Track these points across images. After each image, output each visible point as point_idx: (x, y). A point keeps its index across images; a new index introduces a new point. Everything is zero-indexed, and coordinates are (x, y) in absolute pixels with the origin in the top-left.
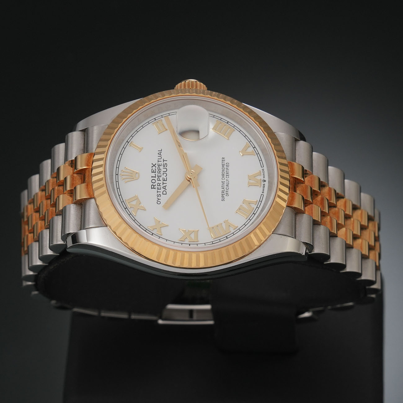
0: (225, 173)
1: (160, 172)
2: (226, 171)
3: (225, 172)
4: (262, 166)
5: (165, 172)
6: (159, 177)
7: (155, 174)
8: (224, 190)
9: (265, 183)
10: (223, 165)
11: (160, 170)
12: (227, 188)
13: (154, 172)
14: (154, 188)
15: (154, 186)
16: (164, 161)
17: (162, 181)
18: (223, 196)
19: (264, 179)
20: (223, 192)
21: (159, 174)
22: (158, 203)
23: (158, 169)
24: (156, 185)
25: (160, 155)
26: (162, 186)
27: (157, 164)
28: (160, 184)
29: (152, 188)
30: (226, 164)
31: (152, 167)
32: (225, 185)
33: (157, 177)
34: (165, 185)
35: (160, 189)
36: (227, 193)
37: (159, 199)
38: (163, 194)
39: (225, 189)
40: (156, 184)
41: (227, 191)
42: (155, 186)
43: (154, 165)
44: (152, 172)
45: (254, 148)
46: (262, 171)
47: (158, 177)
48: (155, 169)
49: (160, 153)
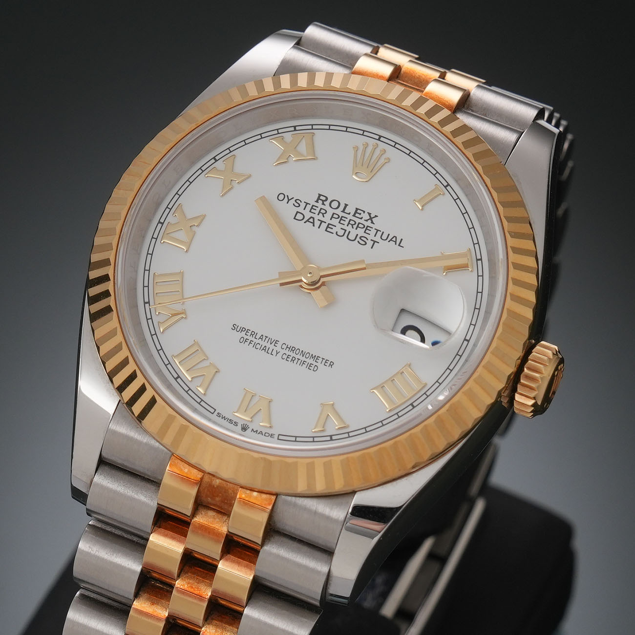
0: (294, 355)
1: (352, 225)
2: (299, 359)
3: (297, 357)
4: (281, 437)
5: (346, 234)
6: (342, 219)
7: (349, 214)
8: (258, 337)
9: (239, 427)
10: (316, 358)
11: (355, 226)
12: (258, 346)
13: (356, 212)
14: (319, 199)
15: (323, 201)
16: (375, 242)
17: (329, 221)
18: (243, 329)
19: (249, 431)
20: (253, 334)
21: (347, 221)
22: (281, 197)
23: (359, 223)
24: (323, 207)
25: (391, 240)
26: (316, 217)
27: (371, 225)
28: (323, 214)
29: (320, 195)
30: (315, 364)
31: (370, 214)
32: (268, 345)
33: (341, 214)
34: (317, 223)
35: (312, 211)
36: (249, 341)
37: (289, 200)
38: (297, 212)
39: (257, 341)
40: (327, 207)
41: (253, 343)
42: (323, 204)
43: (371, 219)
44: (357, 209)
45: (331, 436)
46: (271, 432)
47: (342, 217)
48: (361, 218)
49: (396, 242)
